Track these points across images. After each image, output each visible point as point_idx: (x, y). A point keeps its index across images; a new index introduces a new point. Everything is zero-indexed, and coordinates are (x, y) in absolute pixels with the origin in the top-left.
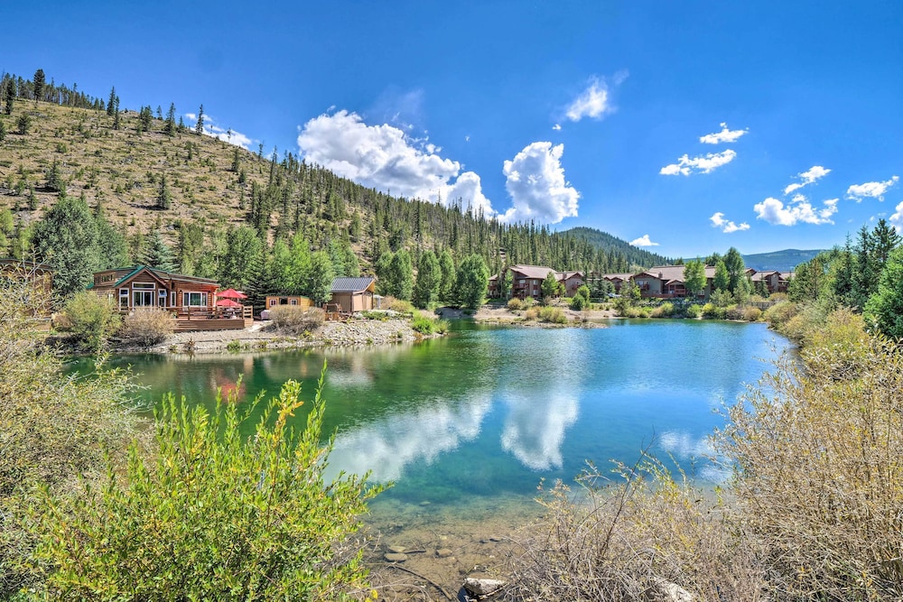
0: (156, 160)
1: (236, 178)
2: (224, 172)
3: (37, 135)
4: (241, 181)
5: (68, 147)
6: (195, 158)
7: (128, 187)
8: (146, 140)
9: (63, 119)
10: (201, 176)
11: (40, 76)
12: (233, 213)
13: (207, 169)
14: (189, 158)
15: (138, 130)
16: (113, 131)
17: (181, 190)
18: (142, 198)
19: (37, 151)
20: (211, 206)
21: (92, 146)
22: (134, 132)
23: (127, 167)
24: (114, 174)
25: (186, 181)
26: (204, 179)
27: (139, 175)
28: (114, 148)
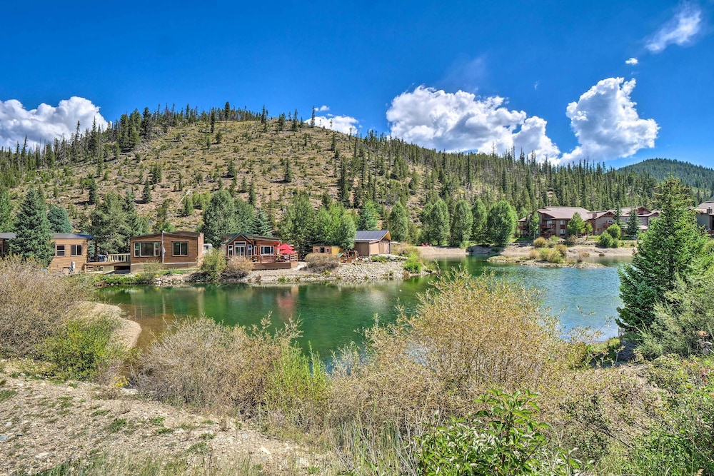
0: (286, 149)
1: (333, 155)
2: (326, 152)
3: (225, 143)
4: (336, 156)
5: (240, 148)
6: (309, 145)
7: (269, 170)
8: (281, 136)
9: (239, 130)
10: (311, 156)
11: (227, 106)
12: (329, 180)
13: (316, 151)
14: (305, 145)
15: (276, 131)
16: (263, 134)
17: (298, 168)
18: (277, 176)
19: (225, 153)
20: (316, 177)
21: (252, 145)
22: (275, 132)
23: (269, 156)
24: (262, 162)
25: (302, 161)
26: (313, 159)
27: (276, 162)
28: (263, 145)
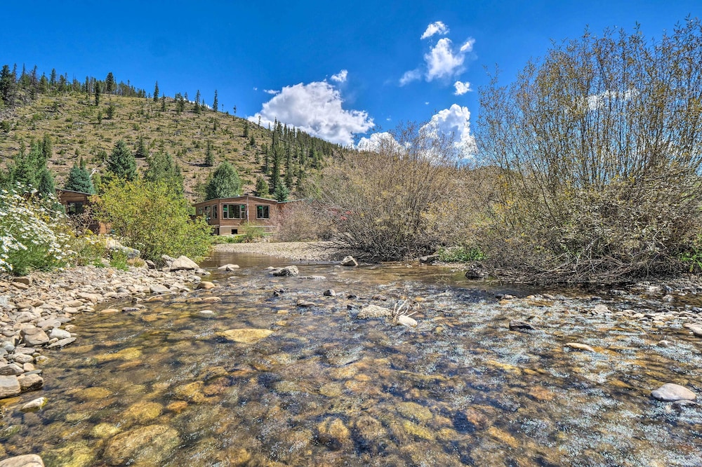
0: (195, 131)
1: (248, 142)
2: (239, 138)
3: (119, 119)
4: (252, 143)
5: (140, 126)
6: (218, 129)
7: (184, 152)
8: (184, 118)
9: (129, 106)
10: (226, 141)
11: (110, 77)
12: (253, 166)
13: (228, 136)
14: (215, 129)
15: (177, 111)
16: (162, 113)
17: (216, 152)
18: (195, 159)
19: (123, 130)
20: (238, 162)
21: (153, 124)
22: (175, 113)
23: (178, 138)
24: (173, 144)
25: (218, 146)
26: (228, 144)
27: (188, 143)
28: (167, 125)
